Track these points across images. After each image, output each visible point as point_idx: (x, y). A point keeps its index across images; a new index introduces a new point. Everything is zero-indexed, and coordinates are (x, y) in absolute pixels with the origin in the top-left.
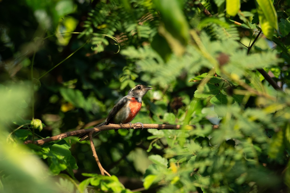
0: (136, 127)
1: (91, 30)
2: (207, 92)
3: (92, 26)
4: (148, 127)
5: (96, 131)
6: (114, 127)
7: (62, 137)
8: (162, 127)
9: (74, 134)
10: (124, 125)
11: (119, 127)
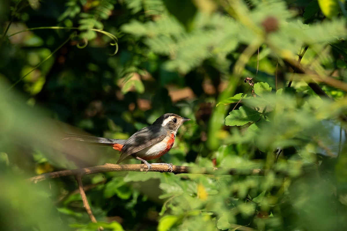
0: (143, 169)
1: (77, 10)
2: (243, 118)
3: (79, 4)
4: (161, 169)
5: (87, 172)
6: (112, 168)
7: (38, 180)
8: (180, 169)
9: (56, 176)
10: (126, 166)
11: (120, 167)
